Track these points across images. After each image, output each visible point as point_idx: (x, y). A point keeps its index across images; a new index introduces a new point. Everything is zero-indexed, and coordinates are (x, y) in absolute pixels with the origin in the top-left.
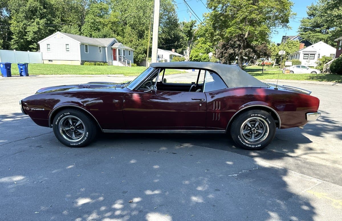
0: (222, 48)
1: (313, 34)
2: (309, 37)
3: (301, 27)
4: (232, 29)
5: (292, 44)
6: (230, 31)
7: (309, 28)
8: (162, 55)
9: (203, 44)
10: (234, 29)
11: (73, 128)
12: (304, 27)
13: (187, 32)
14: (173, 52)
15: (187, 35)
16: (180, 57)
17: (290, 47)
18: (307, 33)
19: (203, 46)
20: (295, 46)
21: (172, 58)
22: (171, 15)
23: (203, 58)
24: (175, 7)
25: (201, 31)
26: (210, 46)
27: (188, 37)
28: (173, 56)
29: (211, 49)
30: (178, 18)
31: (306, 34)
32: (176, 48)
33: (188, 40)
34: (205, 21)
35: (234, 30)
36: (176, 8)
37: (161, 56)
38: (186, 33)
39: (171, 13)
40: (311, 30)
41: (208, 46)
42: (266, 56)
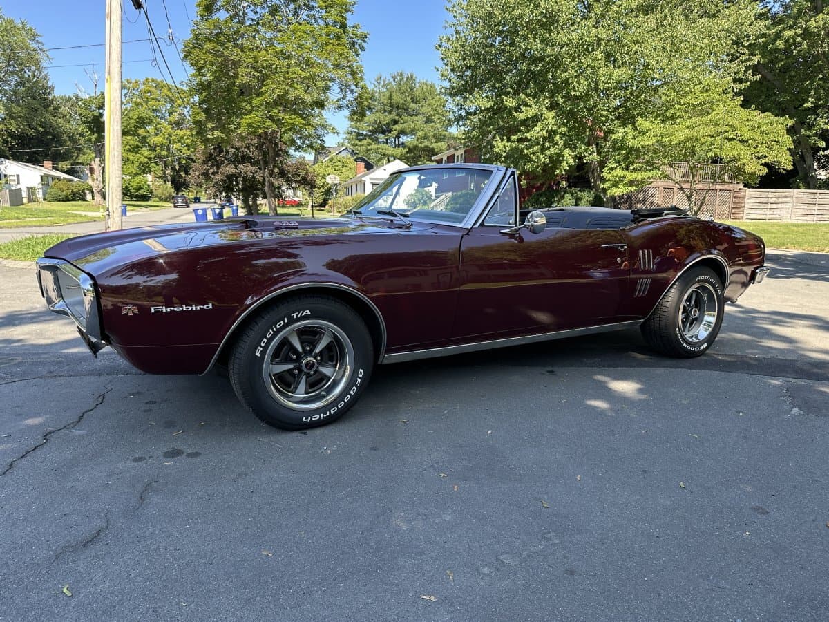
0: (205, 163)
1: (376, 146)
2: (368, 150)
3: (350, 129)
4: (254, 117)
5: (341, 164)
6: (250, 121)
7: (365, 133)
8: (18, 176)
9: (131, 154)
10: (260, 119)
12: (355, 130)
13: (89, 120)
14: (47, 169)
15: (91, 129)
16: (71, 181)
17: (337, 168)
18: (365, 142)
19: (131, 158)
20: (346, 166)
21: (48, 185)
22: (29, 76)
23: (135, 186)
24: (41, 56)
25: (127, 120)
26: (150, 159)
27: (93, 133)
28: (50, 179)
29: (153, 164)
30: (50, 84)
31: (362, 145)
32: (56, 158)
33: (93, 140)
34: (128, 98)
35: (259, 122)
36: (46, 58)
37: (15, 178)
38: (88, 122)
39: (30, 70)
40: (370, 137)
41: (146, 157)
42: (307, 185)
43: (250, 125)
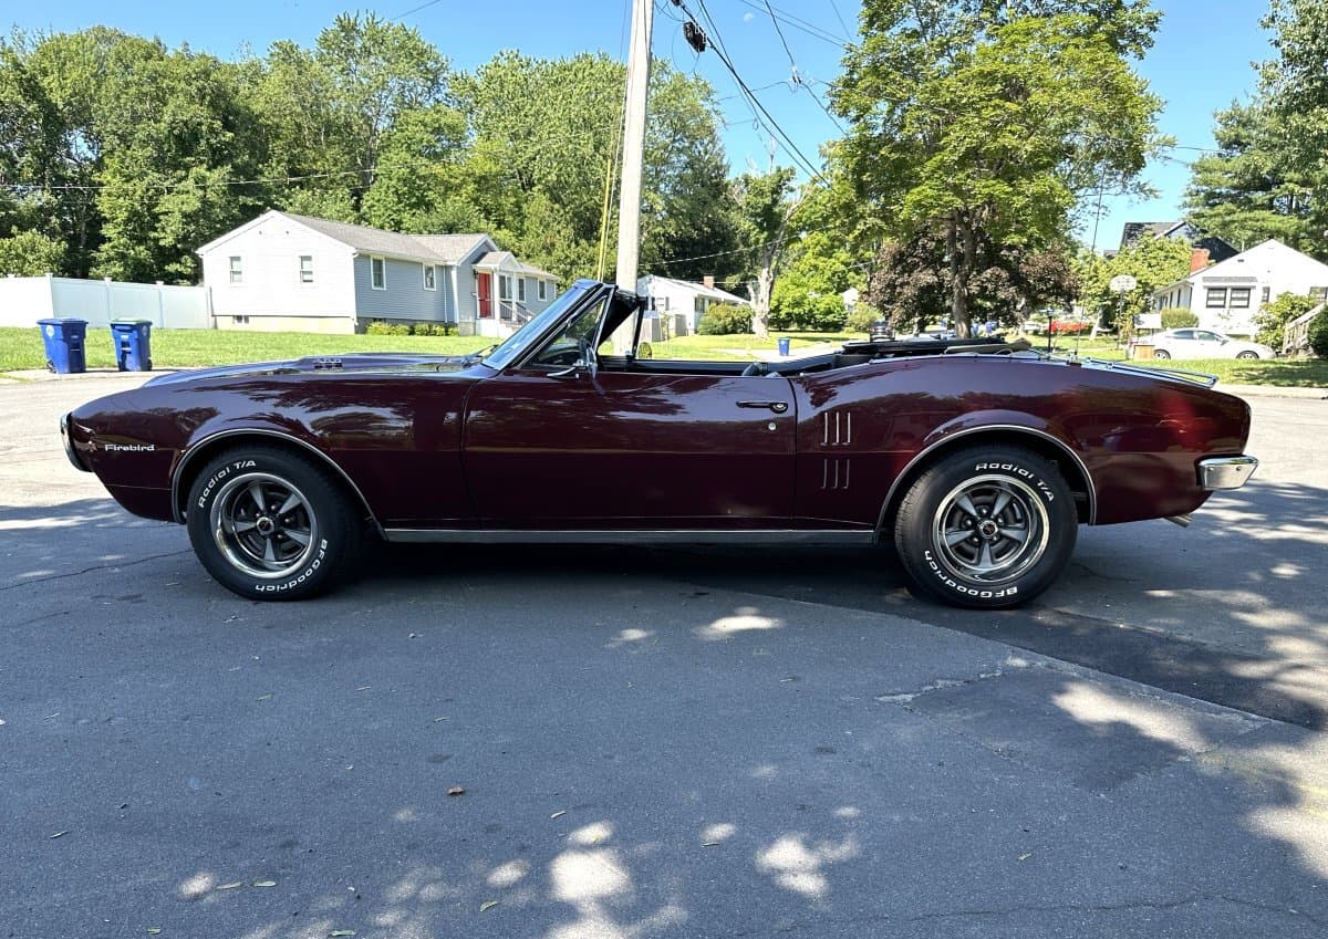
0: (893, 268)
1: (1243, 216)
2: (1225, 225)
3: (1193, 187)
4: (925, 191)
5: (1162, 254)
6: (918, 198)
7: (1224, 191)
8: (667, 299)
9: (822, 259)
11: (269, 525)
12: (1205, 188)
13: (759, 210)
14: (707, 287)
15: (760, 225)
16: (735, 304)
17: (1154, 262)
18: (1220, 209)
19: (821, 265)
20: (1173, 258)
21: (703, 310)
22: (700, 152)
23: (822, 310)
24: (715, 121)
25: (811, 207)
26: (847, 264)
27: (762, 230)
28: (707, 302)
29: (852, 274)
30: (725, 162)
31: (1215, 216)
32: (721, 273)
33: (762, 241)
34: (827, 171)
35: (933, 197)
36: (720, 124)
37: (664, 302)
38: (757, 215)
39: (701, 144)
40: (1233, 199)
41: (842, 263)
42: (1062, 296)
43: (918, 204)
